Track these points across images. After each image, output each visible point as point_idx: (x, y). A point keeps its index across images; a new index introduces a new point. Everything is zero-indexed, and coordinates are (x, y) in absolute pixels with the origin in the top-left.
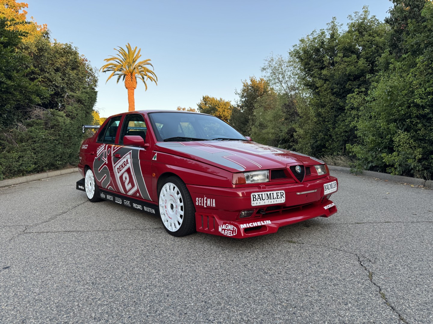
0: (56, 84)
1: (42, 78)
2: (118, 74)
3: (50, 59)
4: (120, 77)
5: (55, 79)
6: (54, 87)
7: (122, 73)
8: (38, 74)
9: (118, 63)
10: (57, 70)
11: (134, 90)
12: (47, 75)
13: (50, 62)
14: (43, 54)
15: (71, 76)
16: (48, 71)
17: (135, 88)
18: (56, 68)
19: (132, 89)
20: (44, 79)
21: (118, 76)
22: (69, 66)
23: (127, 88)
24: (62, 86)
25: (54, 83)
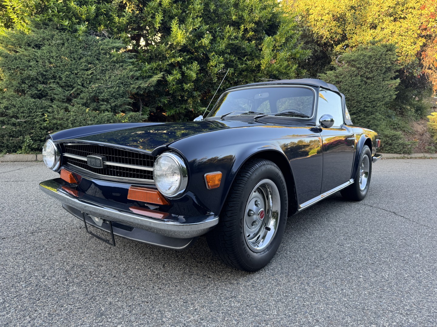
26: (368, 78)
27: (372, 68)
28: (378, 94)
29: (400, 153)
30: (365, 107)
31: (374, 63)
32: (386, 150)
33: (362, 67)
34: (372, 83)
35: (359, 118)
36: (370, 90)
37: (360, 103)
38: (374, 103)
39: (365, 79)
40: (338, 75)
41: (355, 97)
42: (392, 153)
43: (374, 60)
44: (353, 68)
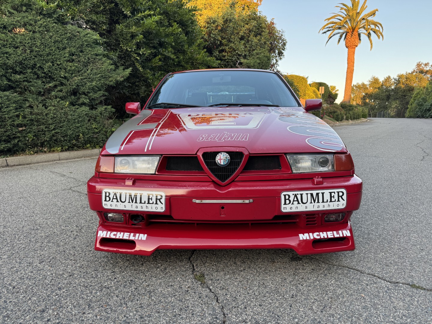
0: (239, 53)
1: (228, 48)
2: (339, 33)
3: (235, 29)
4: (341, 36)
5: (238, 48)
6: (238, 56)
7: (344, 31)
8: (225, 45)
9: (340, 20)
10: (242, 38)
11: (355, 48)
12: (232, 45)
13: (236, 32)
14: (228, 25)
15: (254, 42)
16: (233, 41)
17: (356, 46)
18: (240, 37)
19: (353, 48)
20: (230, 49)
21: (339, 35)
22: (253, 33)
23: (347, 47)
24: (243, 54)
25: (237, 52)
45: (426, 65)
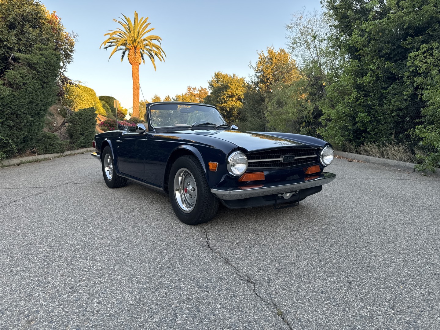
2: (122, 50)
4: (124, 53)
9: (120, 36)
10: (12, 26)
17: (140, 64)
19: (136, 65)
23: (130, 63)
26: (44, 82)
27: (47, 73)
28: (49, 98)
29: (58, 153)
30: (40, 110)
31: (48, 69)
32: (49, 151)
33: (41, 71)
34: (47, 88)
35: (35, 121)
36: (45, 94)
37: (37, 106)
38: (46, 106)
39: (42, 83)
40: (24, 76)
41: (35, 100)
42: (53, 153)
43: (49, 66)
44: (34, 71)
45: (194, 89)
